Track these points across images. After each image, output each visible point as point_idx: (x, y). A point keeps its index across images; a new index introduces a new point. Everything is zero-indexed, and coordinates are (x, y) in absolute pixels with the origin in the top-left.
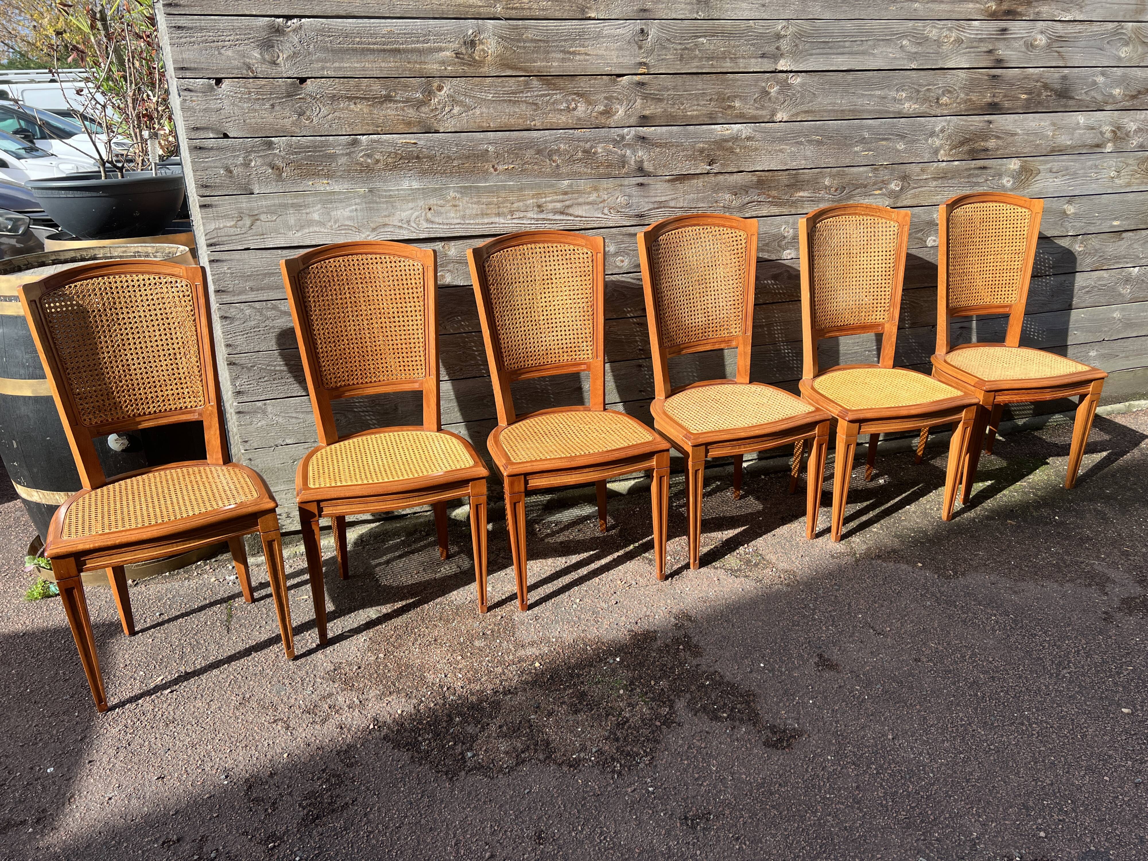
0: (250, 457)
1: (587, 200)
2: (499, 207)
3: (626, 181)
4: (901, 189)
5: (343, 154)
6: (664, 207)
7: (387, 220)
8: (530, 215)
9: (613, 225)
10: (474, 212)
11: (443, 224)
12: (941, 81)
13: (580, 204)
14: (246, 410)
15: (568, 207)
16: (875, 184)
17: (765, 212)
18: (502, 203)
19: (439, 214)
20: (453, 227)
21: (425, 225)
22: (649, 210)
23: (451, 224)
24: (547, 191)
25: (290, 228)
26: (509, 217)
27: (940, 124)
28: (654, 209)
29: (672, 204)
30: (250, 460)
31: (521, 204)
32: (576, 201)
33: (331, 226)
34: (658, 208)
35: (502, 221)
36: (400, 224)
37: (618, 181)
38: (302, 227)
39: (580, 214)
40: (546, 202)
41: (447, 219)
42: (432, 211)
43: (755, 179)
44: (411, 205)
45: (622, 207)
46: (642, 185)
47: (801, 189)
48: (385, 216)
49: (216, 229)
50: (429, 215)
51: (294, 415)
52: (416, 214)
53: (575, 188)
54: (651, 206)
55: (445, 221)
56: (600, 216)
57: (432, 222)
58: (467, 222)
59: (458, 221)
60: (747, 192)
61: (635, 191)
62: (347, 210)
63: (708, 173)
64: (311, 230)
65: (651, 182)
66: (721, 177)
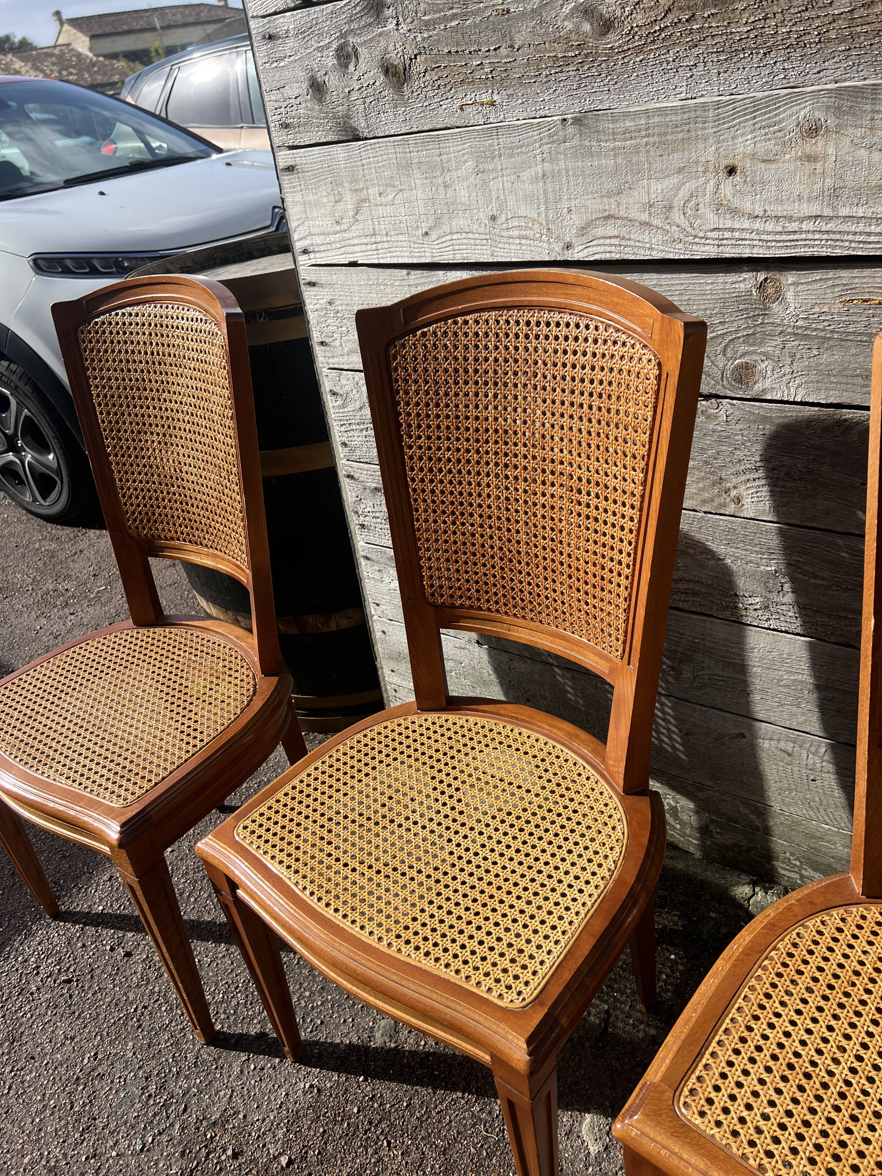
0: (385, 629)
5: (523, 14)
7: (613, 204)
10: (873, 179)
11: (766, 217)
19: (757, 185)
20: (794, 226)
21: (711, 219)
23: (790, 219)
25: (418, 222)
30: (384, 632)
36: (645, 216)
38: (438, 221)
41: (779, 201)
42: (737, 178)
44: (676, 159)
48: (609, 194)
50: (728, 187)
52: (691, 185)
55: (774, 209)
57: (734, 212)
58: (844, 211)
59: (814, 209)
62: (526, 175)
64: (455, 225)
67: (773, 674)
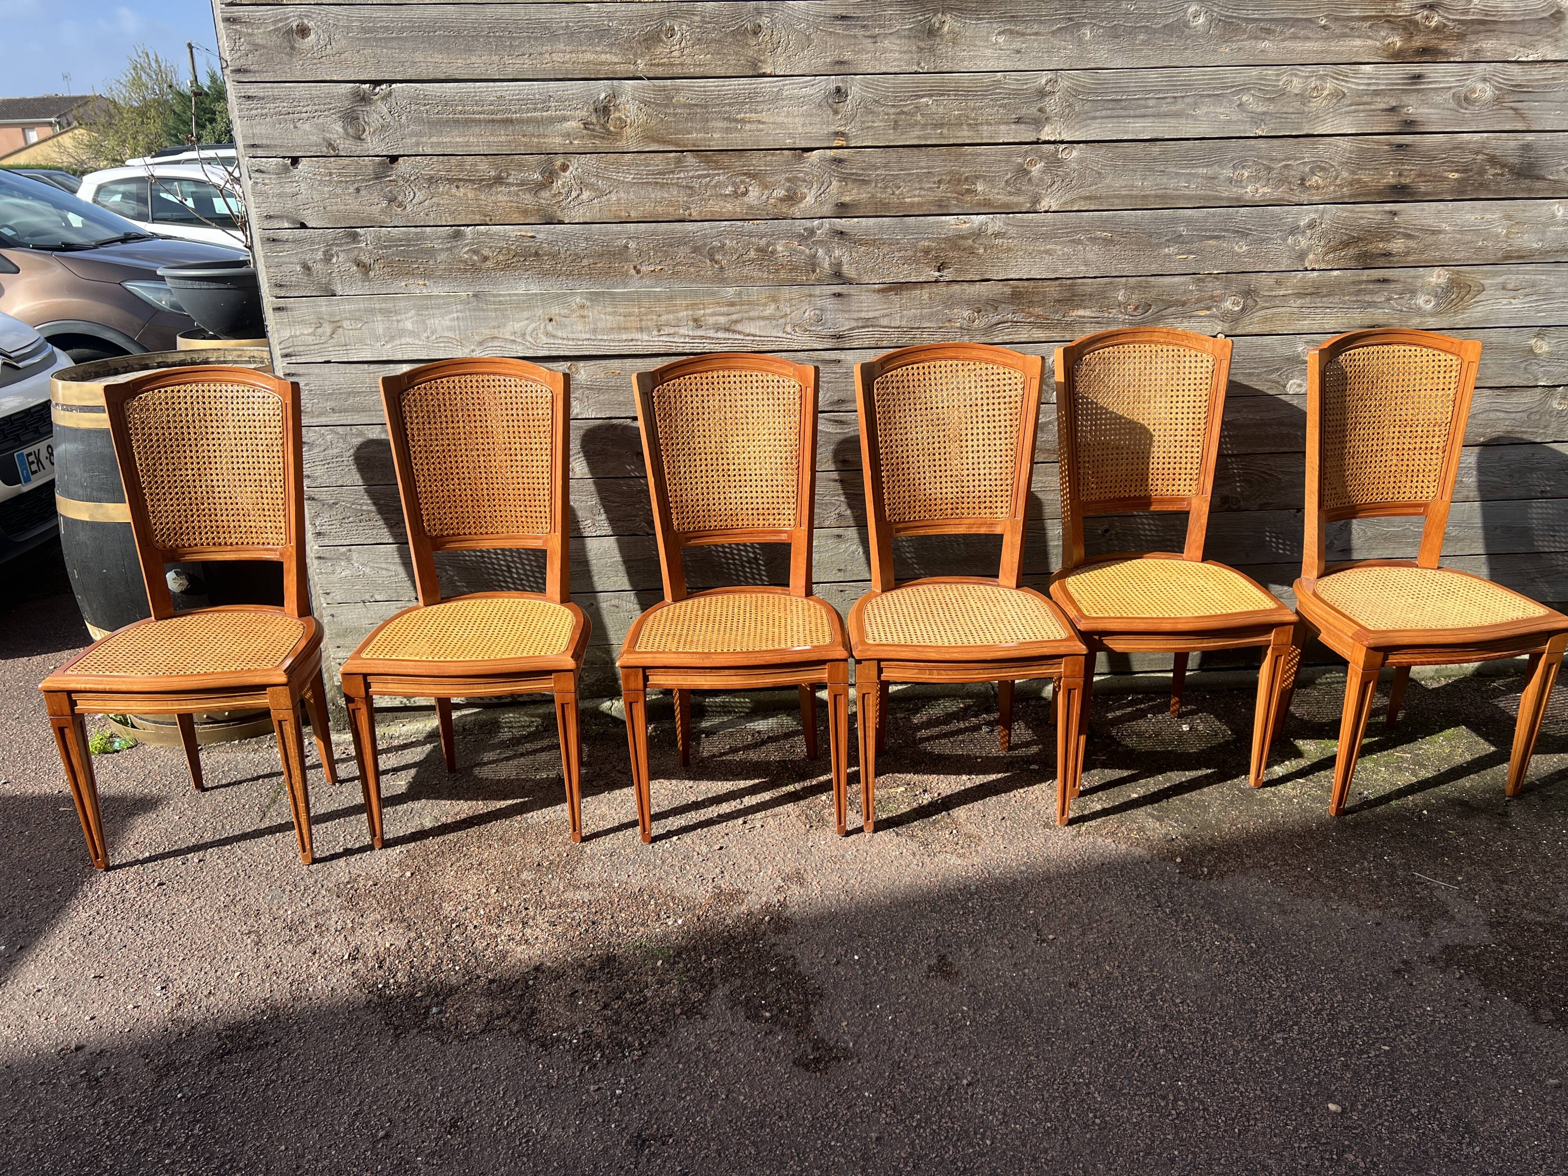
0: (333, 612)
1: (761, 314)
2: (641, 320)
3: (817, 290)
4: (1243, 309)
5: (442, 249)
6: (872, 326)
7: (496, 332)
8: (683, 331)
9: (799, 348)
10: (609, 325)
11: (568, 339)
12: (1307, 153)
13: (751, 319)
14: (327, 555)
15: (736, 322)
16: (1198, 301)
17: (1023, 337)
18: (646, 314)
19: (563, 326)
20: (580, 343)
21: (544, 339)
22: (851, 329)
23: (579, 340)
24: (708, 300)
25: (378, 339)
26: (655, 333)
27: (1306, 215)
28: (858, 328)
29: (884, 322)
30: (333, 616)
31: (671, 316)
32: (746, 315)
33: (428, 337)
34: (863, 327)
35: (646, 338)
36: (513, 338)
37: (806, 290)
38: (392, 338)
39: (753, 331)
40: (704, 315)
41: (573, 333)
42: (554, 323)
43: (1008, 290)
44: (526, 314)
45: (811, 325)
46: (839, 295)
47: (1079, 306)
48: (494, 327)
49: (291, 336)
50: (550, 327)
51: (384, 566)
52: (533, 325)
53: (745, 298)
54: (854, 324)
55: (571, 336)
56: (780, 335)
57: (554, 337)
58: (599, 337)
59: (588, 336)
60: (996, 308)
61: (830, 304)
62: (447, 318)
63: (936, 282)
64: (403, 341)
65: (852, 292)
66: (956, 287)
67: (603, 561)
